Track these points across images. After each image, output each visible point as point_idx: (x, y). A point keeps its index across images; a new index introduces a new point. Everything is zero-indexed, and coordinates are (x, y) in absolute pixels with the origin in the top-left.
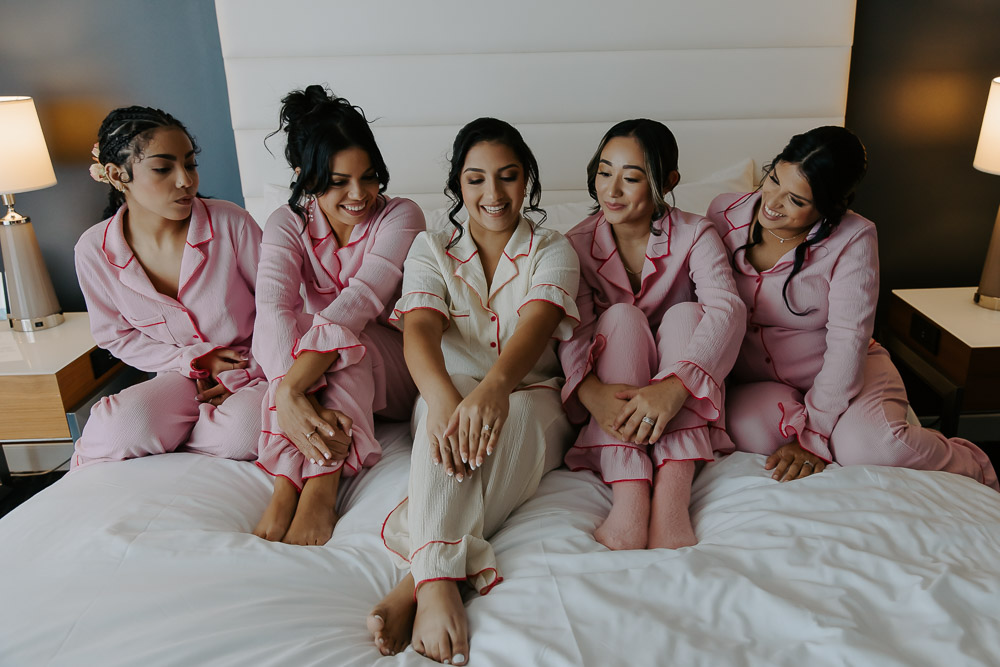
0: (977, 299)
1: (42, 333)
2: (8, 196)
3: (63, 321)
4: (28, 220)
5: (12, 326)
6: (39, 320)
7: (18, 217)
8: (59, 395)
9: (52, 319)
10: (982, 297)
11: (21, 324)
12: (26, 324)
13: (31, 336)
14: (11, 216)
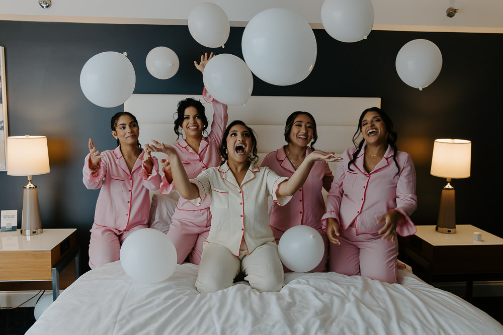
0: (437, 229)
1: (35, 236)
2: (30, 176)
3: (42, 232)
4: (36, 187)
5: (21, 233)
6: (34, 231)
7: (32, 186)
8: (50, 260)
9: (39, 230)
10: (439, 228)
11: (25, 232)
12: (28, 232)
13: (28, 238)
14: (30, 185)
